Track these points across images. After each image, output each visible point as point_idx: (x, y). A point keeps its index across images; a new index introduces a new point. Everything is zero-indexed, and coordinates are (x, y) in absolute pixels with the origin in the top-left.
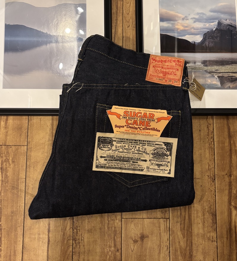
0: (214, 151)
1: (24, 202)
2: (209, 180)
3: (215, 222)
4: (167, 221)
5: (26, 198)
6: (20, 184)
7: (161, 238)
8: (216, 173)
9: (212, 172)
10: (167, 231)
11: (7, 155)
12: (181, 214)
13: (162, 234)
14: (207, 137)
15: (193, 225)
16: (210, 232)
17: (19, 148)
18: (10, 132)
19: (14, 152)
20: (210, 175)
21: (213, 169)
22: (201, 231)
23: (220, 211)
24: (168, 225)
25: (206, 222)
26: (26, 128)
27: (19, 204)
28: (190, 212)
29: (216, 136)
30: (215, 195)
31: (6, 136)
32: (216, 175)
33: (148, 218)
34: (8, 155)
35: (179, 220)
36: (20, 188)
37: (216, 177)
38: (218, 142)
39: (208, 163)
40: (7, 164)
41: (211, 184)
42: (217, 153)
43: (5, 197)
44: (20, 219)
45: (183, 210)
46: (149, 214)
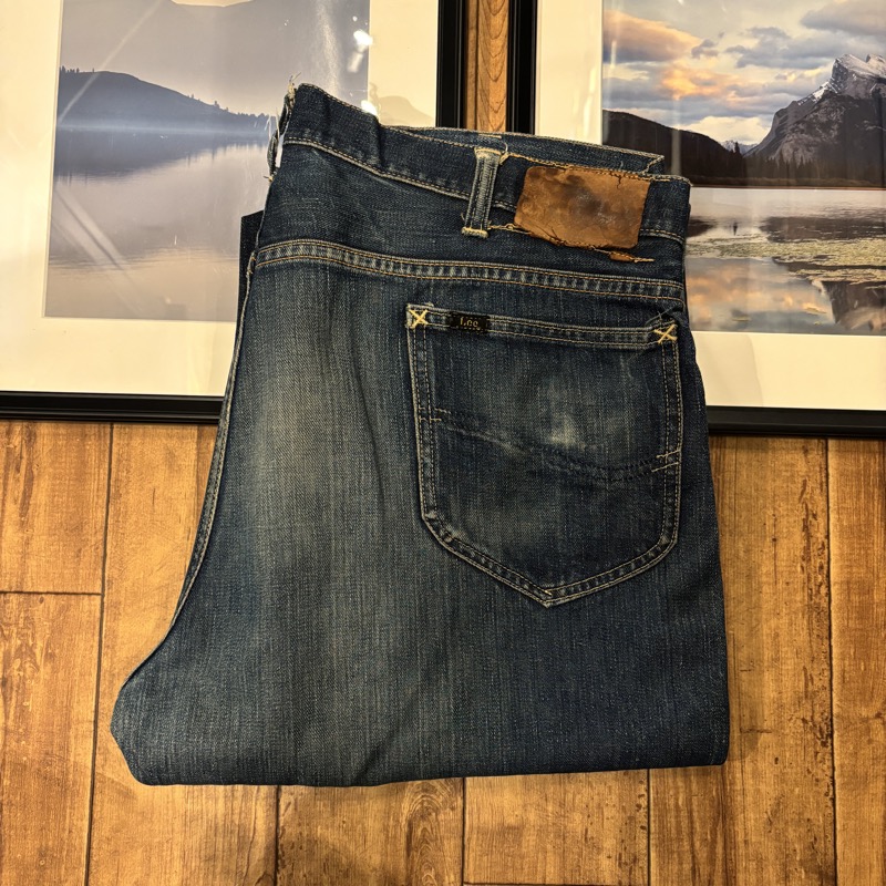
0: (827, 623)
1: (87, 812)
2: (810, 736)
5: (97, 798)
6: (76, 743)
8: (835, 711)
9: (821, 705)
11: (25, 631)
12: (694, 870)
14: (802, 567)
17: (73, 602)
18: (39, 542)
19: (53, 621)
20: (812, 717)
21: (824, 695)
23: (853, 864)
26: (98, 527)
27: (67, 821)
29: (836, 561)
30: (833, 800)
31: (25, 555)
32: (838, 717)
34: (30, 632)
36: (72, 759)
37: (835, 727)
38: (845, 587)
39: (805, 668)
40: (27, 665)
41: (817, 753)
42: (842, 632)
43: (15, 794)
44: (71, 878)
45: (702, 855)
46: (569, 868)
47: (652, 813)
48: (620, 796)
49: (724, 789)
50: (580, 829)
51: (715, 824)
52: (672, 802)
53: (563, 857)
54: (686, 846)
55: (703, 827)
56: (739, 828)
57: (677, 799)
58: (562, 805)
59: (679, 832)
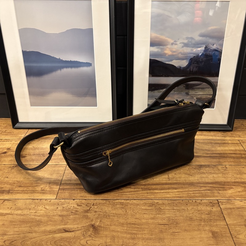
3: (208, 166)
4: (220, 202)
7: (243, 208)
10: (232, 202)
12: (209, 190)
13: (238, 206)
15: (217, 181)
16: (219, 169)
22: (220, 175)
24: (225, 201)
25: (210, 172)
28: (205, 183)
33: (225, 220)
35: (216, 191)
45: (204, 188)
46: (219, 219)
47: (196, 199)
48: (194, 206)
49: (185, 184)
50: (207, 216)
51: (195, 186)
52: (192, 194)
53: (217, 220)
54: (203, 191)
55: (197, 188)
56: (195, 181)
57: (191, 194)
58: (201, 220)
59: (200, 193)
